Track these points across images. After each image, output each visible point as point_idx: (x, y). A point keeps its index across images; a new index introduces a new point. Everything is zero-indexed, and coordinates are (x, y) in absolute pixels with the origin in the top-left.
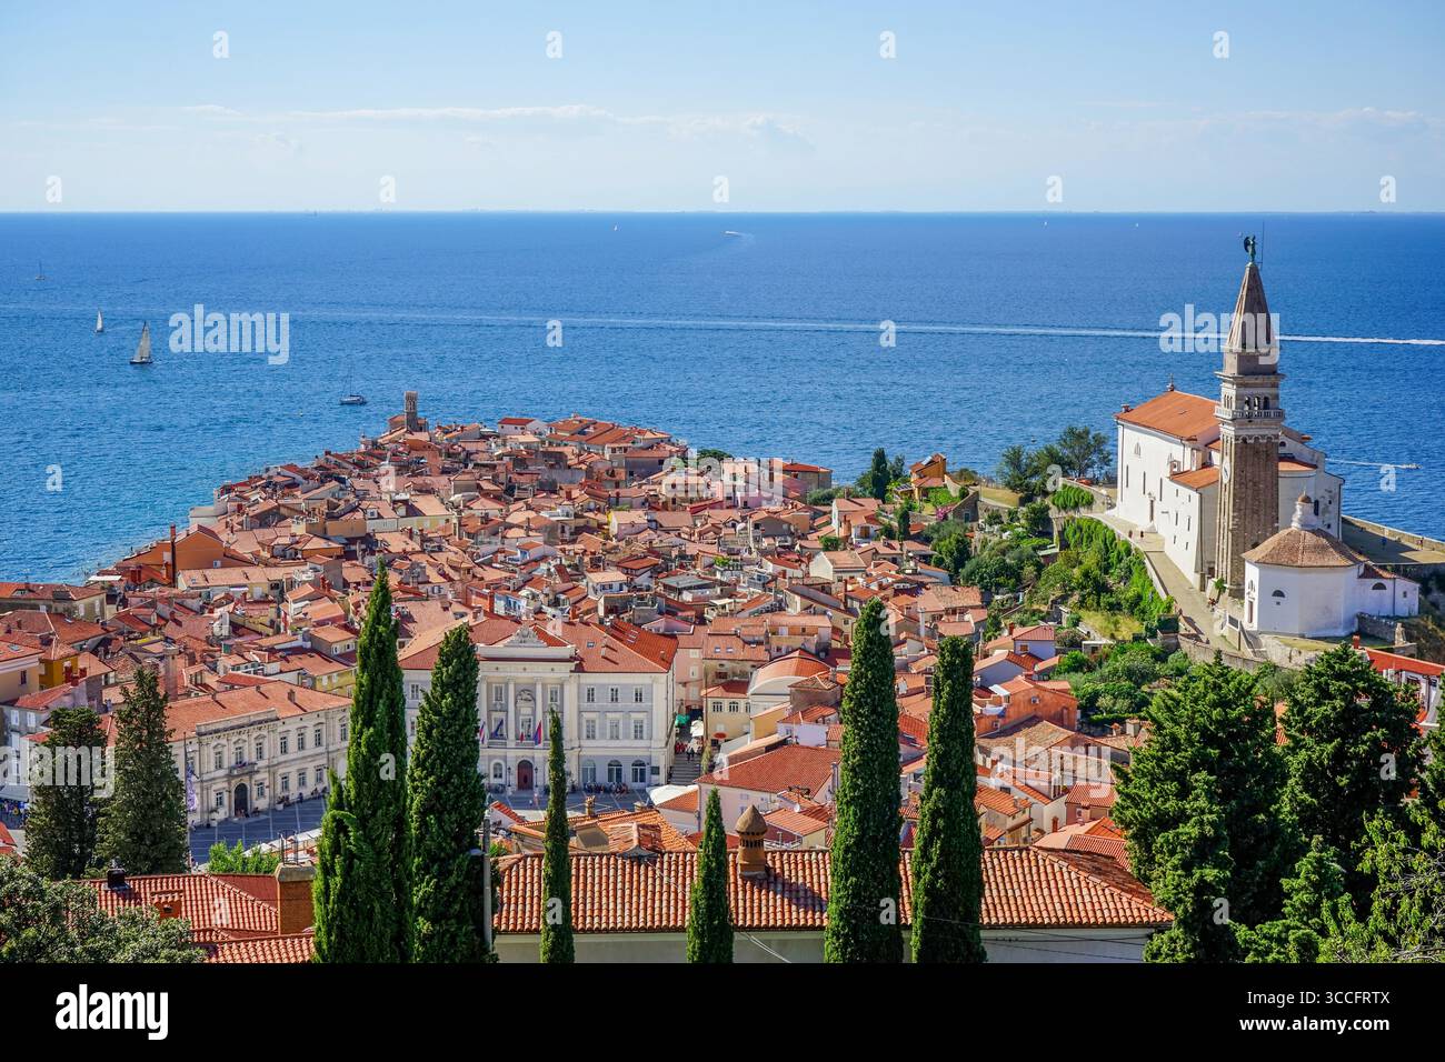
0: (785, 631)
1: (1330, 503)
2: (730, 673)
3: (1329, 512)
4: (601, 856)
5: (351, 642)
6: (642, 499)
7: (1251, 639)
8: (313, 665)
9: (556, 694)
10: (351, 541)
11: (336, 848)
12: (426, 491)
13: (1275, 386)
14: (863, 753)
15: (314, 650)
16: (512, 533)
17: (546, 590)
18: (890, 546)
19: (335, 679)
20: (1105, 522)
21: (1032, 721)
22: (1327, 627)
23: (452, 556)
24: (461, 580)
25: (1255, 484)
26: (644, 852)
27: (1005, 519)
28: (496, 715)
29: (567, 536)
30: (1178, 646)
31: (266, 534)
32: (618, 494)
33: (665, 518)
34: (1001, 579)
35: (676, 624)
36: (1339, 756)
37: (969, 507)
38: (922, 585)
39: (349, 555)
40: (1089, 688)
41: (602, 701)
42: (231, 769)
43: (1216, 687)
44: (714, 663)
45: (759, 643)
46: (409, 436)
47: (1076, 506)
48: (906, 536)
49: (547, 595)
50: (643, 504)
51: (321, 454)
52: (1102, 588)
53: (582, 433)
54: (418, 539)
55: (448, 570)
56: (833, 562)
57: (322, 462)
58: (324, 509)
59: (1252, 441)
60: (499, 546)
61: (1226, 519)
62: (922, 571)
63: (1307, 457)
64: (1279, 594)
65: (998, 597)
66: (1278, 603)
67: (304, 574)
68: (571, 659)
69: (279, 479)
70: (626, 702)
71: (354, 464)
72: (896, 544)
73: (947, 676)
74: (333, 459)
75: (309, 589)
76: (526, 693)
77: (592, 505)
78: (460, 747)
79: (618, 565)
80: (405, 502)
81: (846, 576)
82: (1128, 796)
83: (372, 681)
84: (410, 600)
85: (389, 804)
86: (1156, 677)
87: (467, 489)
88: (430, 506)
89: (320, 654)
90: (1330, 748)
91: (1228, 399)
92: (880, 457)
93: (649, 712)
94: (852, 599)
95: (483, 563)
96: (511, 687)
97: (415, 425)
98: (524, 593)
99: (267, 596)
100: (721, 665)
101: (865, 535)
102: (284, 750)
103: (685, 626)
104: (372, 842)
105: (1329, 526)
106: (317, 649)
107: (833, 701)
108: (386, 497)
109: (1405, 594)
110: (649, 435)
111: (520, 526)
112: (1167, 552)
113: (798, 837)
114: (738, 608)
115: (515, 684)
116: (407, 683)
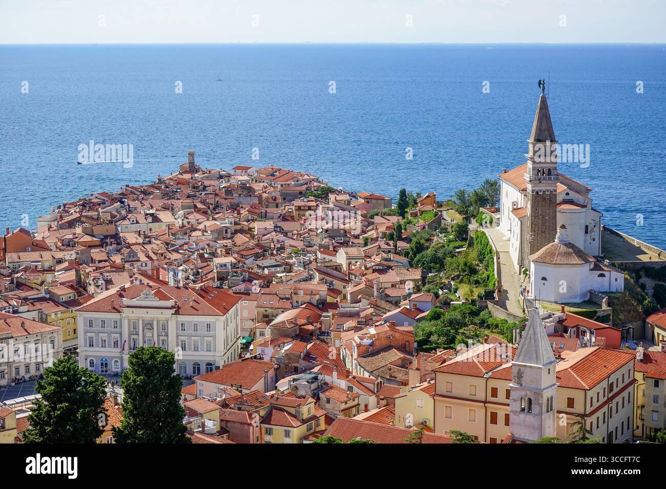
0: (301, 292)
1: (595, 226)
2: (270, 315)
3: (594, 232)
5: (71, 295)
6: (279, 215)
7: (529, 303)
8: (50, 309)
9: (165, 327)
10: (106, 237)
12: (165, 208)
15: (50, 299)
16: (194, 234)
17: (192, 267)
18: (388, 244)
19: (59, 315)
21: (387, 348)
22: (570, 298)
23: (154, 246)
24: (158, 260)
25: (543, 217)
27: (450, 230)
28: (133, 337)
29: (229, 235)
30: (487, 307)
31: (64, 233)
32: (266, 211)
33: (286, 226)
34: (432, 265)
35: (251, 287)
37: (437, 224)
38: (390, 267)
39: (100, 245)
40: (428, 330)
41: (189, 331)
44: (262, 309)
45: (288, 299)
46: (180, 176)
47: (486, 224)
48: (400, 238)
49: (192, 269)
50: (279, 217)
51: (124, 187)
53: (273, 175)
54: (142, 236)
55: (151, 254)
56: (346, 253)
57: (124, 191)
59: (541, 193)
60: (187, 241)
61: (528, 236)
62: (394, 259)
63: (582, 202)
64: (544, 279)
65: (430, 275)
66: (544, 284)
67: (71, 255)
68: (172, 308)
69: (94, 201)
70: (202, 331)
71: (141, 192)
72: (391, 243)
74: (130, 189)
76: (149, 325)
77: (250, 218)
79: (238, 253)
80: (152, 215)
81: (353, 261)
84: (113, 272)
86: (466, 325)
88: (165, 216)
89: (53, 301)
91: (529, 170)
92: (404, 193)
93: (214, 337)
94: (352, 274)
95: (173, 250)
96: (141, 322)
97: (193, 169)
98: (181, 268)
99: (51, 267)
100: (266, 311)
101: (384, 236)
103: (255, 288)
105: (594, 240)
106: (52, 299)
107: (293, 334)
108: (142, 212)
109: (616, 280)
110: (306, 177)
111: (200, 230)
112: (511, 253)
113: (200, 414)
114: (288, 278)
115: (143, 320)
116: (85, 319)
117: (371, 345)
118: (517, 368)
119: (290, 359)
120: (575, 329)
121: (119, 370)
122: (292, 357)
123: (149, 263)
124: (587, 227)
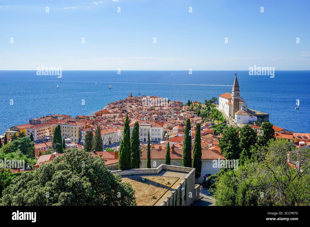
0: (177, 122)
3: (246, 108)
4: (154, 150)
5: (123, 123)
7: (236, 124)
8: (119, 126)
9: (149, 130)
10: (124, 111)
11: (122, 148)
12: (133, 105)
13: (239, 92)
14: (187, 137)
15: (119, 124)
16: (143, 110)
17: (148, 117)
18: (190, 112)
19: (121, 128)
20: (217, 109)
21: (208, 134)
22: (245, 122)
23: (136, 113)
24: (137, 116)
25: (236, 104)
26: (159, 149)
27: (205, 108)
28: (141, 132)
29: (150, 110)
30: (226, 124)
31: (113, 110)
33: (162, 108)
34: (204, 116)
35: (163, 121)
36: (247, 138)
37: (200, 107)
38: (194, 117)
39: (123, 112)
40: (215, 130)
41: (154, 131)
42: (109, 139)
43: (231, 130)
45: (174, 124)
47: (214, 107)
51: (120, 100)
52: (217, 117)
54: (132, 111)
55: (135, 114)
56: (183, 114)
57: (120, 101)
58: (120, 107)
59: (236, 99)
61: (233, 109)
62: (194, 115)
63: (243, 101)
64: (239, 118)
65: (204, 118)
67: (118, 115)
68: (151, 126)
69: (115, 103)
70: (157, 131)
71: (124, 101)
72: (191, 111)
73: (197, 128)
75: (118, 117)
76: (145, 130)
77: (153, 107)
78: (137, 136)
79: (156, 114)
80: (130, 106)
81: (185, 116)
82: (220, 143)
83: (126, 128)
84: (131, 118)
85: (128, 143)
86: (224, 128)
87: (138, 104)
88: (133, 106)
90: (246, 137)
91: (233, 94)
92: (189, 101)
93: (160, 132)
94: (185, 118)
95: (140, 114)
96: (143, 129)
97: (131, 97)
98: (145, 117)
99: (113, 117)
100: (169, 126)
101: (187, 110)
102: (115, 136)
103: (165, 121)
104: (126, 148)
105: (246, 110)
107: (183, 131)
108: (128, 105)
109: (255, 118)
111: (144, 109)
112: (225, 113)
114: (171, 119)
117: (204, 133)
124: (244, 107)
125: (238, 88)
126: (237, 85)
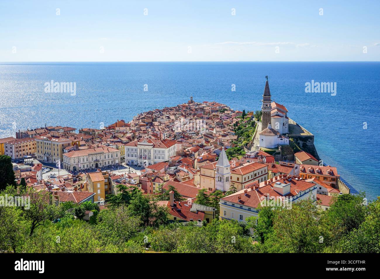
1: (286, 124)
5: (127, 141)
7: (258, 148)
9: (150, 151)
12: (174, 114)
18: (232, 128)
19: (122, 147)
22: (270, 146)
24: (162, 131)
25: (266, 120)
28: (141, 154)
34: (241, 134)
35: (183, 140)
37: (250, 121)
38: (227, 135)
41: (157, 153)
42: (95, 160)
44: (183, 147)
46: (185, 104)
48: (237, 126)
49: (169, 134)
53: (213, 105)
55: (160, 129)
56: (216, 130)
59: (266, 112)
62: (231, 132)
63: (282, 115)
64: (262, 140)
65: (240, 137)
66: (262, 142)
68: (152, 145)
76: (145, 151)
77: (197, 118)
80: (168, 116)
81: (218, 133)
87: (180, 114)
88: (172, 117)
92: (244, 111)
93: (164, 155)
96: (143, 149)
97: (192, 102)
98: (165, 133)
102: (105, 158)
105: (286, 128)
106: (121, 142)
107: (182, 155)
108: (165, 116)
109: (286, 141)
110: (223, 105)
113: (132, 178)
114: (195, 137)
115: (144, 149)
116: (127, 148)
117: (202, 159)
118: (217, 167)
119: (173, 162)
120: (261, 156)
121: (136, 164)
122: (173, 161)
123: (159, 131)
124: (284, 123)
125: (269, 97)
126: (268, 93)
